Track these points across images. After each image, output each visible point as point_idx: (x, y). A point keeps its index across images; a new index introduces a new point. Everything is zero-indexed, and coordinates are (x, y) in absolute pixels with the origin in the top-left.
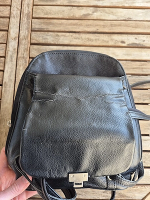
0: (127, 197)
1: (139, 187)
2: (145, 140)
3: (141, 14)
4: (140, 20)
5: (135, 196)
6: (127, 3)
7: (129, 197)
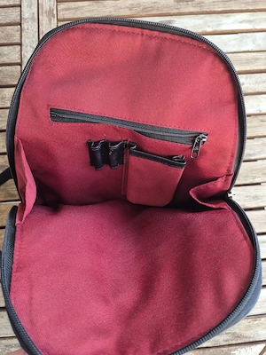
0: (246, 337)
1: (263, 319)
2: (264, 242)
3: (234, 42)
4: (233, 51)
5: (258, 335)
6: (209, 26)
7: (250, 338)
